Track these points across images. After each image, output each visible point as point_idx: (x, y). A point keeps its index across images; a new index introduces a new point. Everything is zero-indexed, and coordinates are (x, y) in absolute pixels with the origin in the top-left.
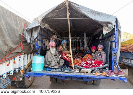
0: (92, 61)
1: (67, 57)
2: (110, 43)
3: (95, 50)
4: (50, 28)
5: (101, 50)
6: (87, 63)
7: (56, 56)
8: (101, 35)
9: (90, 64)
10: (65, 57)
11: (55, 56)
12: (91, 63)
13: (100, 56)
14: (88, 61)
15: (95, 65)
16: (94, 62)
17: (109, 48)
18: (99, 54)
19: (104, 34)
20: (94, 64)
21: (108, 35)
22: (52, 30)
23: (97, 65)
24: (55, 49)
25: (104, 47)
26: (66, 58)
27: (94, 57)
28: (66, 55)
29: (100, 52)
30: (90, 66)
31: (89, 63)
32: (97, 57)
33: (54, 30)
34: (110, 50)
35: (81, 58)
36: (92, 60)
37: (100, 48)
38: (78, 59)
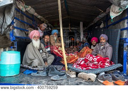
0: (93, 58)
1: (59, 51)
2: (119, 31)
3: (95, 42)
4: (36, 14)
5: (104, 41)
6: (86, 60)
7: (41, 51)
8: (102, 23)
9: (90, 62)
10: (56, 51)
11: (39, 50)
12: (93, 60)
13: (104, 51)
14: (88, 57)
15: (98, 63)
16: (96, 60)
17: (118, 39)
18: (102, 47)
19: (112, 18)
20: (96, 63)
21: (117, 20)
22: (39, 17)
23: (101, 63)
24: (39, 41)
25: (108, 38)
26: (57, 53)
27: (94, 50)
28: (57, 48)
29: (103, 44)
30: (91, 65)
31: (89, 60)
32: (100, 51)
33: (42, 17)
34: (120, 41)
35: (76, 51)
36: (94, 56)
37: (102, 38)
38: (73, 53)
